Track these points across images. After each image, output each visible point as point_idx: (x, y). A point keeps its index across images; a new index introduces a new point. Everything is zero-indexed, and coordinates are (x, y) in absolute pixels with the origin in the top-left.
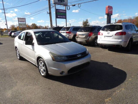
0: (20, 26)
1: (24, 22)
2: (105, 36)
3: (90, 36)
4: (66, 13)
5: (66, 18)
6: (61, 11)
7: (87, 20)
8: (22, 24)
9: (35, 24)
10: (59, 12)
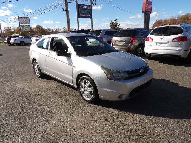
0: (22, 29)
1: (27, 23)
2: (156, 43)
3: (132, 42)
4: (91, 9)
5: (91, 18)
6: (85, 7)
7: (116, 20)
8: (24, 26)
9: (40, 26)
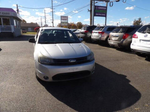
0: (62, 24)
1: (66, 20)
4: (106, 10)
5: (106, 16)
6: (101, 8)
8: (64, 22)
9: (80, 23)
10: (98, 9)
